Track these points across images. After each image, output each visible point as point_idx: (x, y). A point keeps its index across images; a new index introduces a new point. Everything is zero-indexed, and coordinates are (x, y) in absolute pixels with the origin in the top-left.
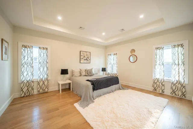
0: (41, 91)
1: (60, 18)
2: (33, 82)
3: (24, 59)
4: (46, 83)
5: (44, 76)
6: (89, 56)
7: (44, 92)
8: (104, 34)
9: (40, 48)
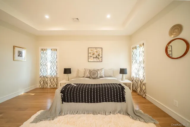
0: (52, 86)
1: (47, 17)
2: (47, 77)
3: (42, 59)
4: (55, 80)
5: (54, 74)
6: (100, 53)
7: (54, 87)
8: (109, 16)
9: (51, 50)
